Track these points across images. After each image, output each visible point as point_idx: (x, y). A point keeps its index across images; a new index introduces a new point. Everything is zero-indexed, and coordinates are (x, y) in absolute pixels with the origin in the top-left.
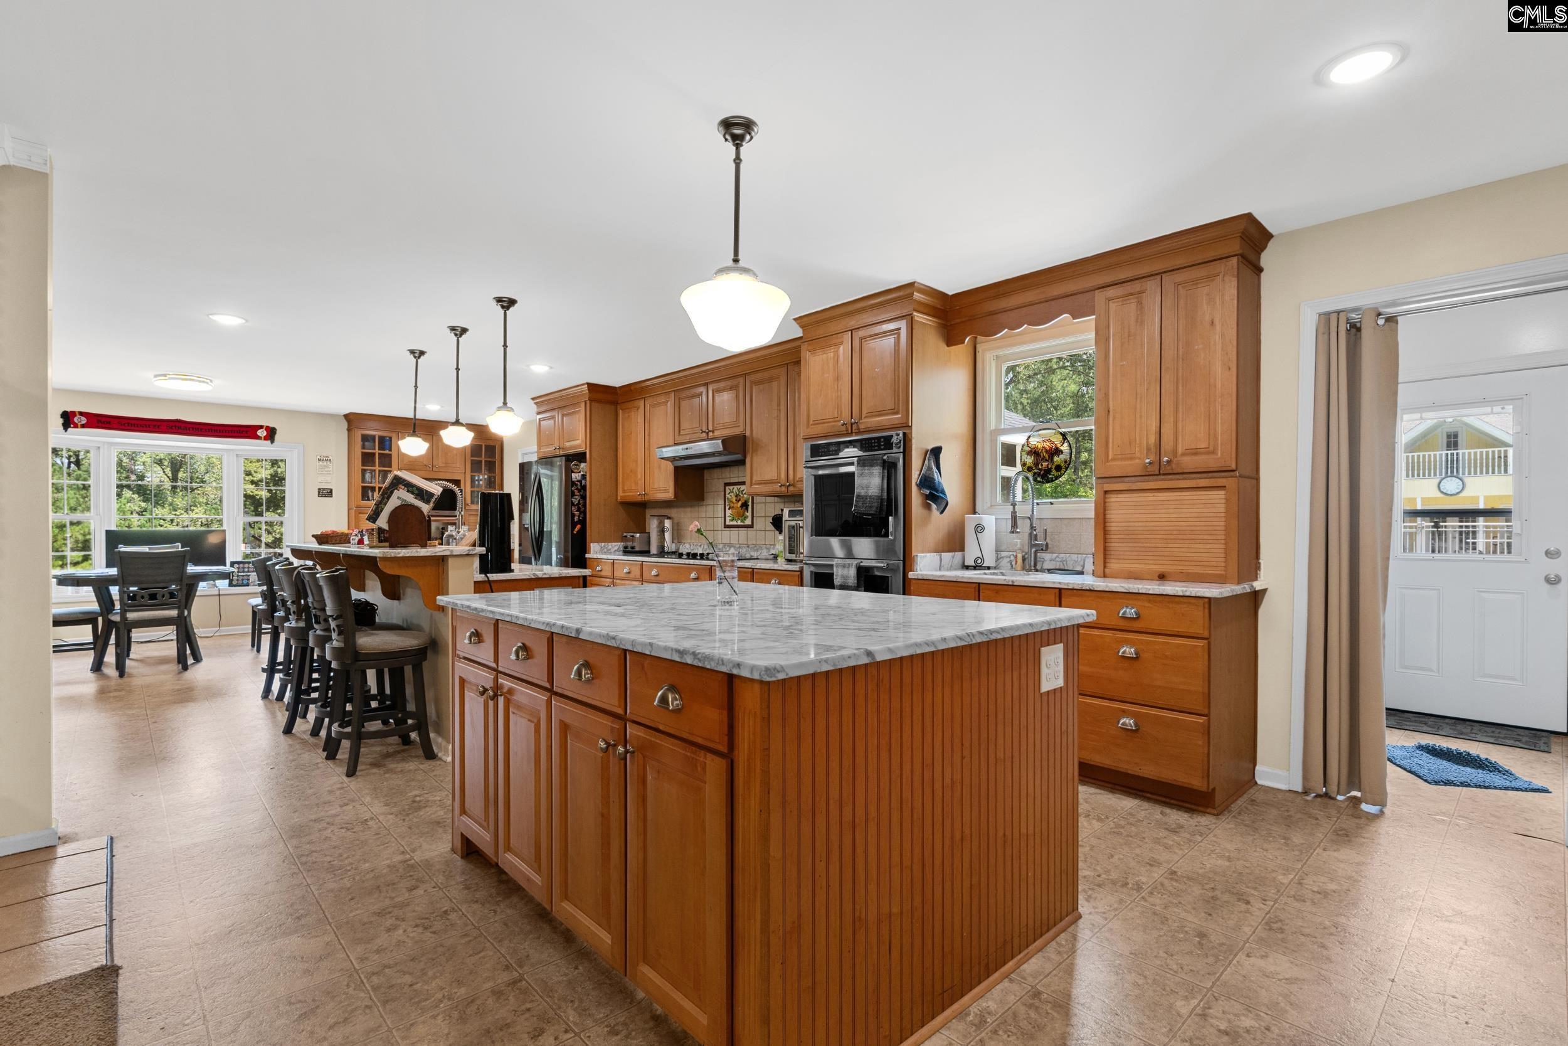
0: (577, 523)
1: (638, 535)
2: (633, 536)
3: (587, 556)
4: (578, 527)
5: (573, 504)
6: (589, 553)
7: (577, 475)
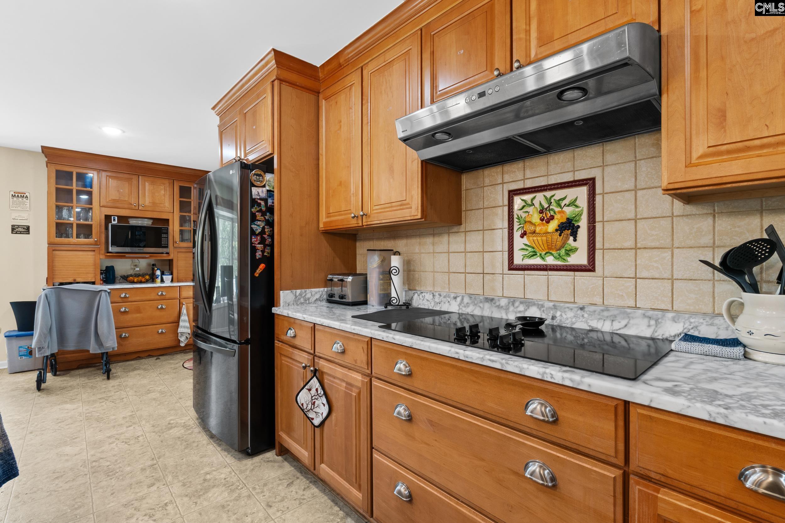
0: (260, 261)
1: (350, 279)
2: (342, 280)
3: (275, 310)
4: (262, 266)
5: (253, 233)
6: (278, 305)
7: (260, 190)
